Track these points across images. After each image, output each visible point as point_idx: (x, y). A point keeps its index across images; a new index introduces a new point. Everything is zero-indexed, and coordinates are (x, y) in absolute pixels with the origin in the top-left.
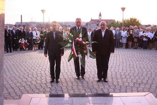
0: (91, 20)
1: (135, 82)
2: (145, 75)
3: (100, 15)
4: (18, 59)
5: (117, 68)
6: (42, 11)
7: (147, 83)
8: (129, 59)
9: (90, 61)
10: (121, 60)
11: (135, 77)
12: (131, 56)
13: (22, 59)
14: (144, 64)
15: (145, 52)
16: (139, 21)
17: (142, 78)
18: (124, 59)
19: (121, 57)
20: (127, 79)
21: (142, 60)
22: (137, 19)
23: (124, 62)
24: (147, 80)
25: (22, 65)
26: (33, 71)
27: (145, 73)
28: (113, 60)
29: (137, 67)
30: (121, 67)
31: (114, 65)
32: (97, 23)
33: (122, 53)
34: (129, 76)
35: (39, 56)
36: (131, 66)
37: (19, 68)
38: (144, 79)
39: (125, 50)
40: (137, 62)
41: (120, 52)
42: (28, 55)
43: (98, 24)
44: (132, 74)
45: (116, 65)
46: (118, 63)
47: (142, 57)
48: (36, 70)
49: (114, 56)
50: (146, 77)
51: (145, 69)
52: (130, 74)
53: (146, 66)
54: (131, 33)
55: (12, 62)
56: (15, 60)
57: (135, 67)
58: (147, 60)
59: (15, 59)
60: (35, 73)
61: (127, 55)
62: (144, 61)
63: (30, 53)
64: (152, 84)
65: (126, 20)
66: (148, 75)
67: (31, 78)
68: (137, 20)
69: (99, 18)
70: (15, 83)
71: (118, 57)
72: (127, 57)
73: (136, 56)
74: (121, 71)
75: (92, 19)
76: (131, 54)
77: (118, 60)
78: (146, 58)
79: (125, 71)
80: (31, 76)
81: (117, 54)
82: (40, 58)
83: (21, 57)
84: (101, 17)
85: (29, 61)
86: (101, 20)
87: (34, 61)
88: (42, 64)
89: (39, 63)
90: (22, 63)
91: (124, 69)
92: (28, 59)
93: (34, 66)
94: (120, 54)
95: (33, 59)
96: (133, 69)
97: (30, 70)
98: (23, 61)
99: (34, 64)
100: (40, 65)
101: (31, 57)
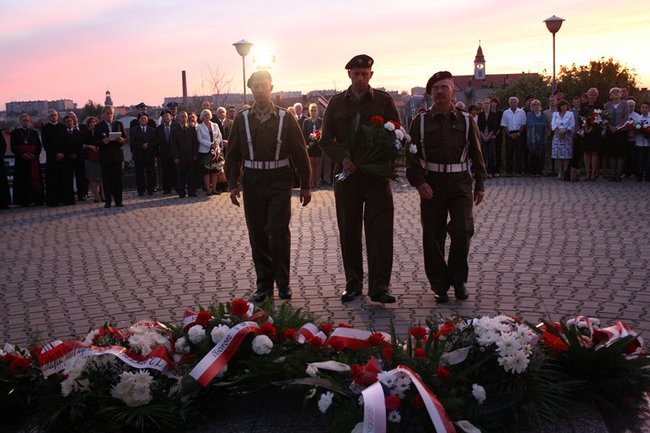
1: (570, 311)
2: (621, 281)
3: (480, 58)
4: (134, 231)
5: (509, 258)
6: (238, 46)
7: (622, 314)
8: (570, 220)
9: (407, 232)
10: (533, 226)
11: (576, 289)
12: (578, 208)
13: (149, 229)
14: (628, 240)
15: (642, 194)
16: (630, 72)
17: (605, 294)
18: (548, 220)
19: (538, 214)
20: (538, 301)
21: (623, 224)
22: (621, 64)
23: (547, 233)
24: (626, 301)
25: (143, 250)
26: (173, 273)
27: (622, 273)
28: (504, 225)
29: (592, 250)
30: (526, 253)
31: (502, 245)
32: (468, 89)
33: (545, 200)
34: (551, 289)
35: (216, 217)
36: (571, 248)
37: (127, 262)
38: (613, 299)
39: (562, 185)
40: (599, 233)
41: (537, 196)
42: (180, 212)
43: (472, 91)
44: (566, 281)
45: (510, 245)
46: (521, 236)
47: (622, 213)
48: (186, 269)
49: (510, 212)
50: (620, 293)
51: (625, 261)
52: (558, 280)
53: (634, 247)
54: (598, 120)
55: (110, 242)
56: (123, 232)
57: (584, 252)
58: (641, 223)
59: (127, 228)
60: (179, 278)
61: (564, 205)
62: (627, 228)
63: (188, 206)
64: (644, 320)
65: (574, 69)
66: (631, 284)
67: (158, 300)
68: (620, 70)
69: (476, 69)
70: (92, 319)
71: (524, 216)
72: (563, 211)
73: (599, 208)
74: (521, 267)
76: (580, 204)
77: (522, 225)
78: (640, 215)
79: (541, 269)
80: (159, 291)
81: (524, 204)
82: (219, 224)
83: (148, 222)
84: (482, 66)
85: (172, 236)
86: (483, 78)
87: (193, 235)
88: (219, 245)
89: (207, 241)
90: (146, 245)
91: (536, 259)
92: (173, 227)
93: (187, 253)
94: (534, 204)
95: (191, 230)
96: (575, 260)
97: (167, 269)
98: (151, 237)
99: (189, 246)
100: (207, 250)
101: (187, 219)
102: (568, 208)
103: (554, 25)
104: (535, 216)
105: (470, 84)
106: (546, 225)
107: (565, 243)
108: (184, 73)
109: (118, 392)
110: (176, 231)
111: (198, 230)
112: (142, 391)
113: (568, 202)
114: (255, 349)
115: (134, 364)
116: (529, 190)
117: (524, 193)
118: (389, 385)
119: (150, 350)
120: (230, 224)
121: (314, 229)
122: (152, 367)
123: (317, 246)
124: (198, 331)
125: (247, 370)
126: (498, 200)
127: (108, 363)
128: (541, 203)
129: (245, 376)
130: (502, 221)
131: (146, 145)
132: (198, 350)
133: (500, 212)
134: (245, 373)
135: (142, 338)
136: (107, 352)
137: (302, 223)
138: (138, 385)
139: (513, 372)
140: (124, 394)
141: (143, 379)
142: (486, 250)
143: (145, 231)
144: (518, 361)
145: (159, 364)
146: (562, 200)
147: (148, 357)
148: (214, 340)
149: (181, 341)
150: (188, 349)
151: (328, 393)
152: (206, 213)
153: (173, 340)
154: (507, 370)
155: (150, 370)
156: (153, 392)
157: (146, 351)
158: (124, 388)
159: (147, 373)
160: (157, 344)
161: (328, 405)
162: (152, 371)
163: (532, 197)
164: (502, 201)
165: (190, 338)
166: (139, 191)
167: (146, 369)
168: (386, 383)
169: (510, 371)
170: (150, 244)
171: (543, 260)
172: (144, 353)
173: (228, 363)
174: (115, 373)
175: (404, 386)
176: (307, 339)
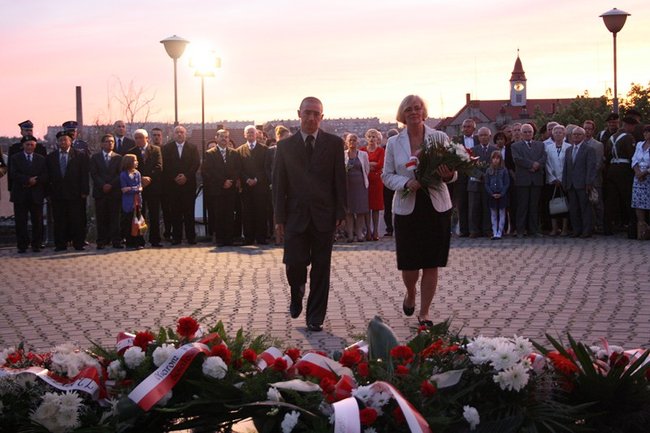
0: (464, 103)
3: (518, 75)
4: (18, 292)
5: (539, 324)
6: (168, 43)
10: (577, 289)
12: (642, 270)
13: (39, 290)
19: (585, 276)
23: (595, 297)
25: (32, 313)
28: (536, 289)
30: (562, 318)
31: (532, 309)
32: (500, 120)
33: (598, 260)
35: (135, 277)
36: (626, 313)
37: (13, 326)
39: (625, 244)
41: (587, 256)
42: (77, 273)
45: (541, 310)
46: (558, 300)
48: (97, 334)
49: (547, 274)
57: (642, 318)
59: (7, 289)
61: (623, 266)
69: (513, 90)
71: (566, 279)
72: (621, 273)
75: (472, 99)
81: (568, 265)
82: (140, 285)
83: (37, 282)
84: (521, 87)
85: (73, 299)
86: (523, 104)
87: (102, 298)
88: (141, 308)
89: (123, 303)
90: (37, 308)
91: (575, 325)
92: (74, 288)
93: (95, 316)
94: (582, 265)
95: (101, 291)
96: (627, 326)
97: (70, 333)
98: (44, 299)
99: (98, 309)
100: (125, 314)
101: (93, 279)
102: (628, 269)
103: (615, 22)
104: (582, 279)
105: (503, 112)
106: (594, 290)
107: (618, 308)
108: (79, 89)
109: (39, 415)
110: (79, 293)
111: (110, 291)
112: (69, 417)
113: (630, 263)
114: (205, 371)
115: (59, 386)
116: (576, 251)
117: (569, 253)
118: (365, 400)
119: (77, 372)
120: (154, 286)
121: (273, 291)
122: (81, 388)
123: (277, 309)
124: (135, 353)
125: (195, 396)
126: (533, 260)
127: (28, 384)
128: (592, 264)
129: (193, 403)
130: (532, 284)
131: (33, 180)
132: (135, 375)
133: (532, 273)
134: (193, 399)
135: (68, 357)
136: (28, 371)
137: (255, 284)
138: (63, 408)
139: (510, 389)
140: (46, 419)
141: (69, 402)
142: (509, 315)
143: (33, 292)
144: (516, 376)
145: (90, 386)
146: (622, 261)
147: (75, 379)
148: (156, 362)
149: (115, 364)
150: (123, 373)
151: (294, 412)
152: (120, 273)
153: (105, 364)
154: (503, 387)
155: (79, 391)
156: (81, 418)
157: (73, 372)
158: (47, 412)
159: (76, 395)
160: (85, 366)
161: (293, 426)
162: (81, 393)
163: (580, 258)
164: (537, 262)
165: (127, 361)
166: (19, 247)
167: (74, 391)
168: (361, 397)
169: (507, 389)
170: (42, 307)
171: (585, 325)
172: (70, 375)
173: (173, 389)
174: (35, 396)
175: (381, 401)
176: (268, 364)
